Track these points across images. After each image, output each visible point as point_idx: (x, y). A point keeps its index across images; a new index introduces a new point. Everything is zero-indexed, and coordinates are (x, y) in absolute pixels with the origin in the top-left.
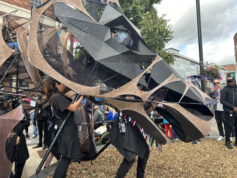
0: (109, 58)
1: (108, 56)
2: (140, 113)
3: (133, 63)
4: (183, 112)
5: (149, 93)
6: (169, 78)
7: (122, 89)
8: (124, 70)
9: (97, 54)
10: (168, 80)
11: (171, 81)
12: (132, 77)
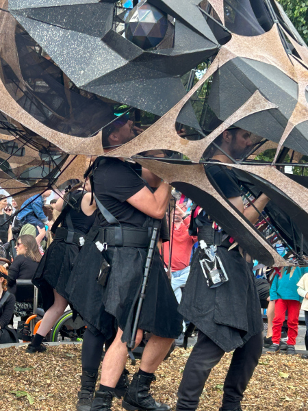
0: (104, 76)
1: (104, 73)
2: (204, 189)
3: (162, 77)
4: (285, 188)
5: (202, 144)
6: (247, 103)
7: (144, 139)
8: (140, 97)
9: (82, 72)
10: (244, 110)
11: (251, 111)
12: (162, 110)
